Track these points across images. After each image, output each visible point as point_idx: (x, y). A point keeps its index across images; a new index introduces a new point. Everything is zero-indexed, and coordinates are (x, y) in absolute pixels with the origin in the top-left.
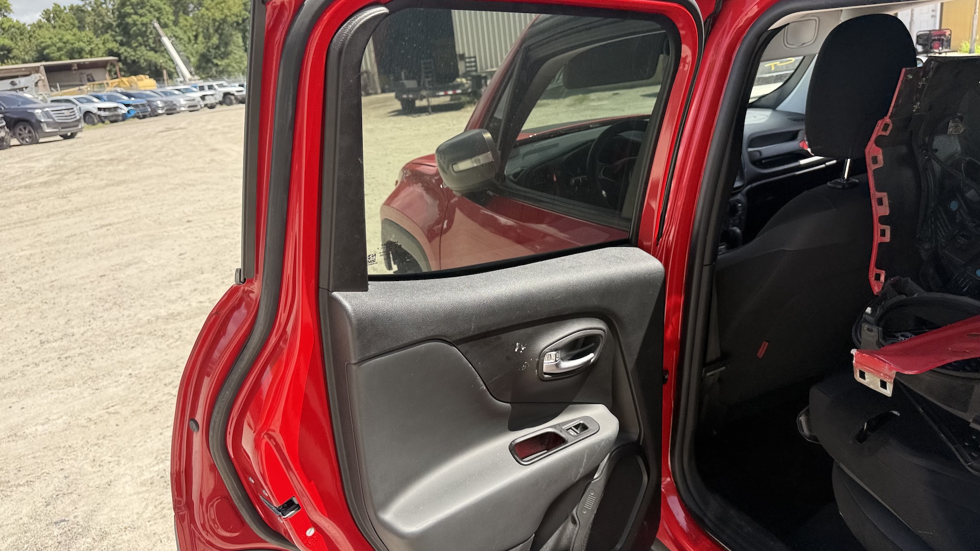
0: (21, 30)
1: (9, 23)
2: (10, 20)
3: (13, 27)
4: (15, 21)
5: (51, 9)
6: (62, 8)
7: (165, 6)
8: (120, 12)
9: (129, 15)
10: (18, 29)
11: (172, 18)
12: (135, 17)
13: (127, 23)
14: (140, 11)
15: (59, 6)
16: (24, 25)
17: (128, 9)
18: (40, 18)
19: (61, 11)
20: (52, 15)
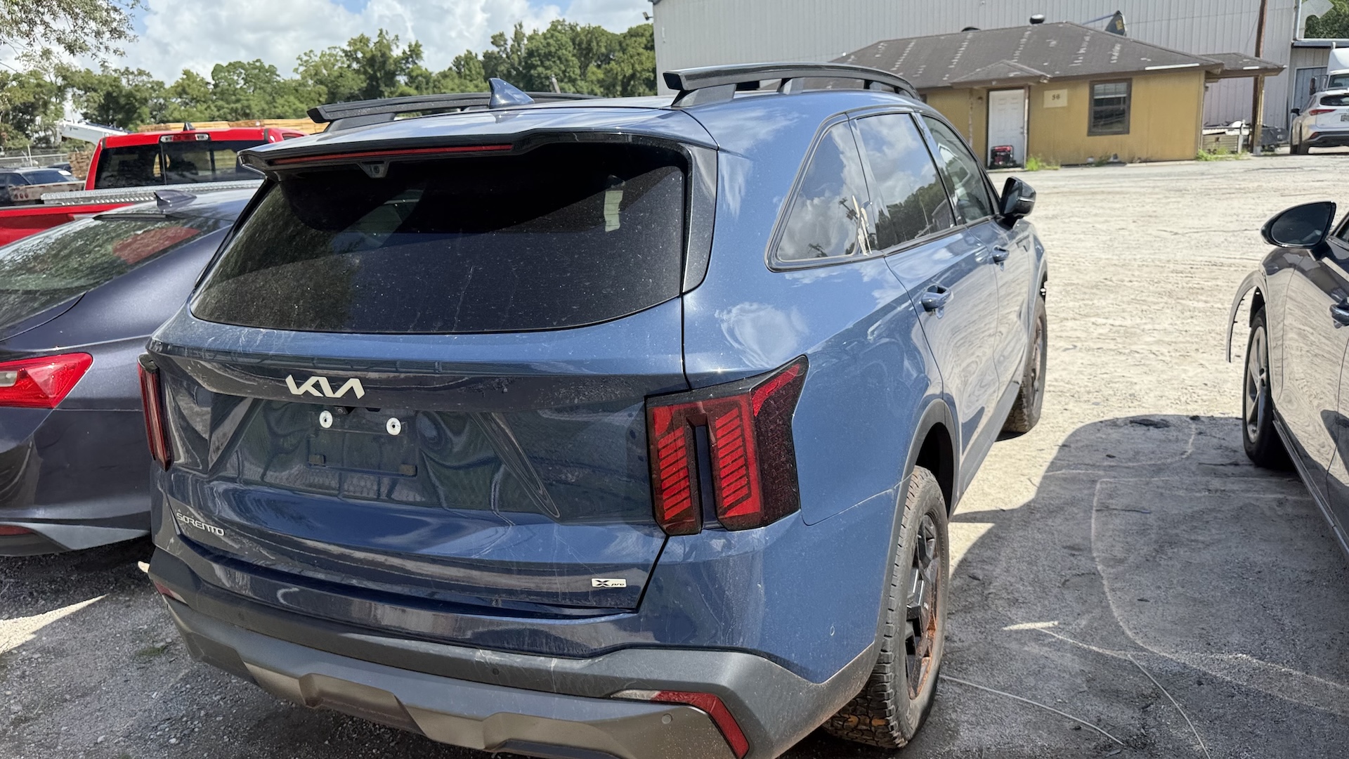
0: (427, 77)
1: (419, 72)
2: (419, 68)
3: (421, 75)
4: (424, 69)
5: (463, 55)
6: (474, 55)
7: (574, 58)
8: (526, 63)
9: (535, 67)
10: (425, 77)
11: (578, 71)
12: (540, 69)
13: (531, 76)
14: (547, 63)
15: (471, 53)
16: (431, 74)
17: (535, 61)
18: (452, 65)
19: (471, 59)
20: (463, 63)
